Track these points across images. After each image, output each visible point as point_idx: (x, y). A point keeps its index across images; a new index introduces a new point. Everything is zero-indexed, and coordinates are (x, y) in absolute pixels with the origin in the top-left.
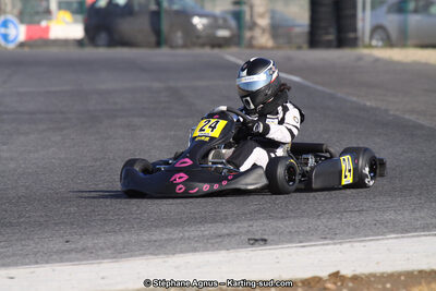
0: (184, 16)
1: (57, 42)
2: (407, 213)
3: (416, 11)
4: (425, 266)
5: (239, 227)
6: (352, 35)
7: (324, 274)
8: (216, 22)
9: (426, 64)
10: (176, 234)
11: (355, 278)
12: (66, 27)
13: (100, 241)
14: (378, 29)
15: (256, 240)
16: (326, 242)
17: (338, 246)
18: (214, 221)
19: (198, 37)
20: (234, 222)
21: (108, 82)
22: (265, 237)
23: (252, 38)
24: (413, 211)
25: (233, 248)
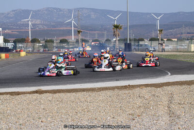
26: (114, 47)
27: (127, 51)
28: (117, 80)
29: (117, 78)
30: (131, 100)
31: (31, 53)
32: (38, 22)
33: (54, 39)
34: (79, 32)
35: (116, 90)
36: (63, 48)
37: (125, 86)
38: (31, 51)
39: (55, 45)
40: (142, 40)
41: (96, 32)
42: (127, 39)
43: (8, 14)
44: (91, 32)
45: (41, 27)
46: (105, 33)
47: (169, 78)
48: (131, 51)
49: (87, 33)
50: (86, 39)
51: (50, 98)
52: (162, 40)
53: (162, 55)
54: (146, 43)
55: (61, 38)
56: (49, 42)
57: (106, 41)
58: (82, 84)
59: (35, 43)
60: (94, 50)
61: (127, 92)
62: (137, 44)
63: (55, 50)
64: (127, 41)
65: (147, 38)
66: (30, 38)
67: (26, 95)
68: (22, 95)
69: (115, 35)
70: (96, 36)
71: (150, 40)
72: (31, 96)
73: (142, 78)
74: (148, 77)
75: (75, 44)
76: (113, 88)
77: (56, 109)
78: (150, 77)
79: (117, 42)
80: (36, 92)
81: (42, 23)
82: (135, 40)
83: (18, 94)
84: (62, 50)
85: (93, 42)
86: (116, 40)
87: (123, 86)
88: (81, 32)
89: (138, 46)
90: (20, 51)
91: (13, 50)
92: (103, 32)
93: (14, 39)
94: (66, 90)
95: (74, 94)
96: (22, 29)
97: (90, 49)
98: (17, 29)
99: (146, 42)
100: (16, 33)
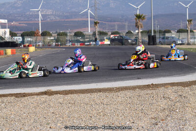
0: (127, 40)
1: (106, 44)
3: (166, 39)
4: (167, 83)
7: (150, 84)
8: (132, 41)
10: (125, 77)
11: (155, 85)
12: (107, 42)
13: (112, 78)
14: (160, 42)
16: (150, 78)
17: (153, 79)
19: (129, 44)
20: (135, 75)
21: (114, 51)
26: (136, 40)
27: (151, 45)
28: (138, 79)
29: (139, 76)
30: (154, 101)
31: (41, 48)
32: (49, 12)
33: (68, 31)
34: (96, 23)
35: (137, 89)
36: (78, 41)
37: (147, 85)
38: (41, 46)
39: (68, 38)
40: (169, 32)
41: (116, 23)
42: (151, 31)
43: (15, 3)
44: (110, 23)
45: (53, 18)
46: (126, 24)
48: (156, 44)
49: (105, 24)
50: (104, 31)
51: (61, 100)
52: (191, 31)
53: (191, 49)
54: (173, 36)
55: (76, 31)
56: (61, 35)
57: (127, 33)
58: (98, 84)
59: (46, 37)
60: (113, 44)
61: (149, 92)
62: (162, 36)
63: (69, 44)
64: (151, 32)
65: (174, 30)
66: (40, 30)
67: (33, 96)
68: (28, 97)
69: (137, 26)
70: (116, 27)
71: (178, 32)
72: (38, 97)
73: (168, 76)
74: (175, 74)
75: (91, 37)
76: (134, 88)
77: (67, 112)
78: (177, 74)
79: (140, 34)
80: (45, 93)
81: (54, 13)
82: (160, 32)
83: (24, 96)
84: (76, 44)
85: (112, 34)
86: (138, 33)
87: (145, 86)
88: (98, 23)
89: (163, 38)
90: (28, 46)
91: (20, 45)
92: (124, 23)
93: (22, 32)
94: (80, 90)
95: (89, 95)
96: (31, 20)
97: (109, 43)
98: (25, 21)
99: (173, 34)
100: (24, 25)
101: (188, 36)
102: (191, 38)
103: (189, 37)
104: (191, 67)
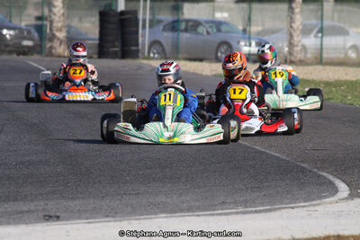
2: (175, 197)
3: (186, 30)
5: (36, 206)
6: (134, 48)
8: (22, 34)
9: (194, 74)
14: (154, 43)
15: (50, 217)
16: (108, 219)
17: (118, 223)
18: (16, 200)
19: (7, 46)
20: (32, 201)
22: (58, 214)
23: (51, 48)
24: (180, 195)
25: (31, 223)
26: (40, 29)
27: (114, 56)
28: (49, 218)
29: (52, 206)
47: (339, 215)
54: (219, 16)
62: (167, 17)
78: (236, 204)
89: (174, 27)
101: (292, 20)
102: (306, 31)
103: (298, 24)
104: (303, 170)
